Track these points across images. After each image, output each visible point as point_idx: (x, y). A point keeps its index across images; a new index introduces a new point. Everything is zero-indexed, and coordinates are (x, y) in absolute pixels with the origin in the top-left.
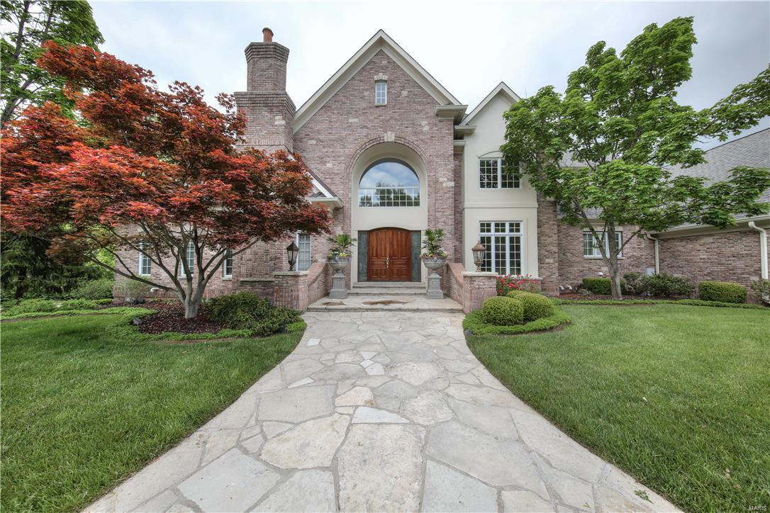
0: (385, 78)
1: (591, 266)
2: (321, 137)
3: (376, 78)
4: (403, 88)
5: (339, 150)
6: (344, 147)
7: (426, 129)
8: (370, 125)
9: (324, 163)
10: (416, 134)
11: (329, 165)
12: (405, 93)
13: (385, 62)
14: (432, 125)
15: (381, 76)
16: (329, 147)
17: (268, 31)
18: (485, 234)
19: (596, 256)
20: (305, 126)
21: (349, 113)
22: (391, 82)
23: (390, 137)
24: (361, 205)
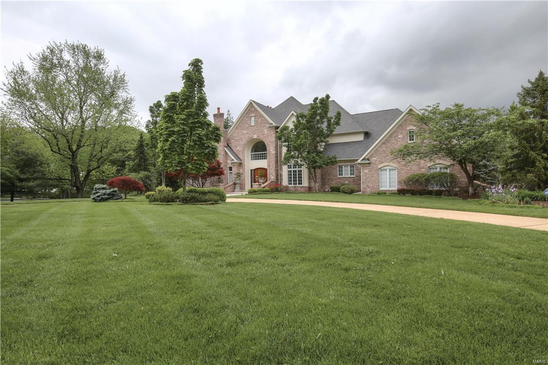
0: (254, 115)
2: (236, 138)
3: (251, 115)
4: (259, 118)
5: (241, 143)
6: (242, 141)
7: (266, 132)
8: (249, 133)
9: (237, 147)
10: (263, 134)
11: (238, 148)
12: (259, 120)
13: (253, 109)
14: (268, 131)
15: (252, 115)
16: (238, 141)
17: (219, 109)
18: (290, 169)
19: (344, 176)
20: (231, 135)
21: (243, 129)
22: (255, 116)
23: (255, 137)
24: (252, 160)
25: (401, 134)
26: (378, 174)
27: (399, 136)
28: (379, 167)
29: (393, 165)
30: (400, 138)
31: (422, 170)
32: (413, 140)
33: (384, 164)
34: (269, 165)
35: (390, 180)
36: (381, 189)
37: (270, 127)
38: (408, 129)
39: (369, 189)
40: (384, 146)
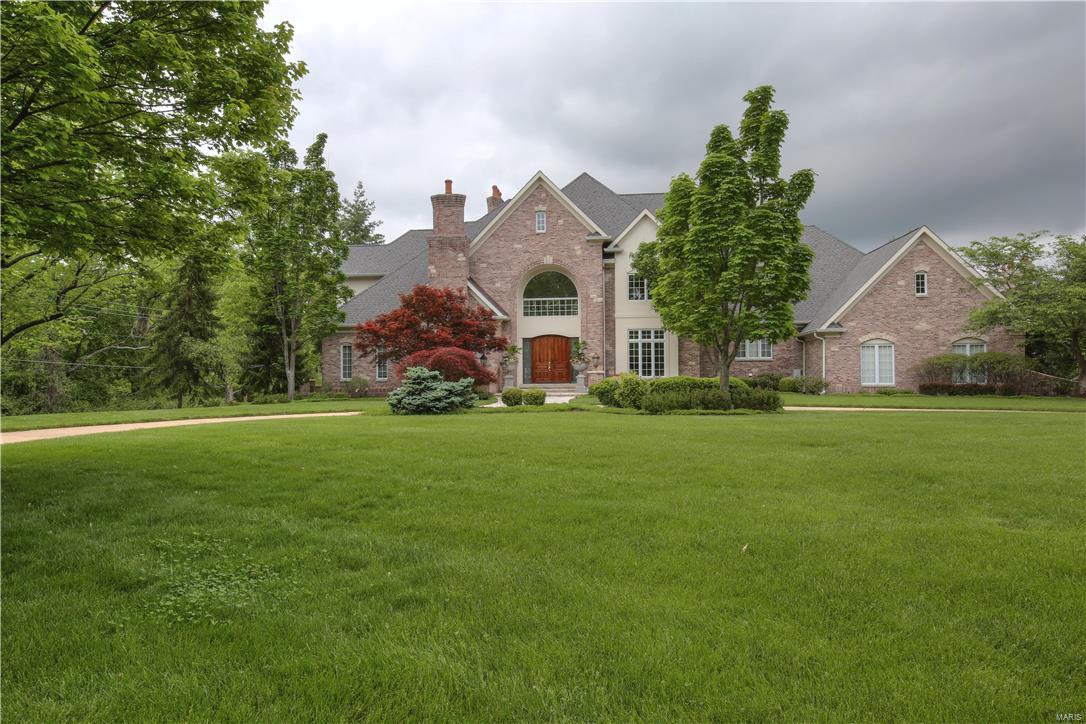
0: (544, 209)
1: (742, 367)
2: (491, 261)
3: (536, 209)
4: (559, 217)
5: (506, 272)
6: (510, 269)
7: (579, 252)
8: (531, 250)
9: (494, 283)
10: (570, 257)
11: (498, 285)
12: (561, 222)
13: (544, 195)
14: (584, 250)
15: (541, 207)
16: (498, 269)
17: (449, 183)
18: (634, 341)
19: (748, 357)
20: (477, 252)
21: (514, 240)
22: (549, 212)
23: (548, 260)
24: (526, 314)
25: (903, 278)
26: (859, 355)
27: (899, 283)
28: (861, 340)
29: (888, 337)
30: (900, 286)
31: (941, 348)
32: (923, 291)
33: (870, 336)
34: (585, 330)
35: (879, 367)
36: (864, 384)
37: (588, 241)
38: (916, 269)
39: (840, 385)
40: (871, 299)
